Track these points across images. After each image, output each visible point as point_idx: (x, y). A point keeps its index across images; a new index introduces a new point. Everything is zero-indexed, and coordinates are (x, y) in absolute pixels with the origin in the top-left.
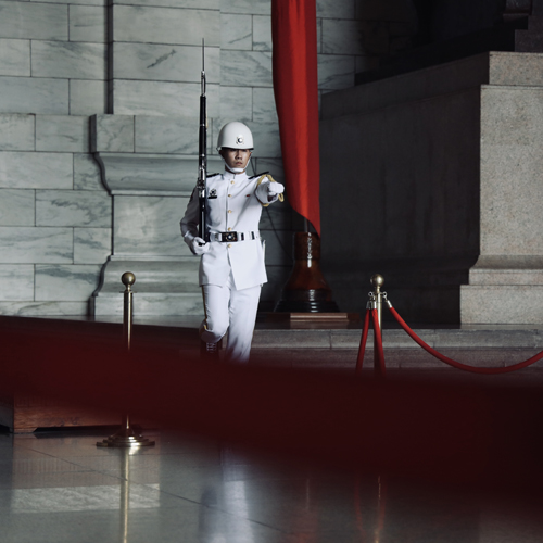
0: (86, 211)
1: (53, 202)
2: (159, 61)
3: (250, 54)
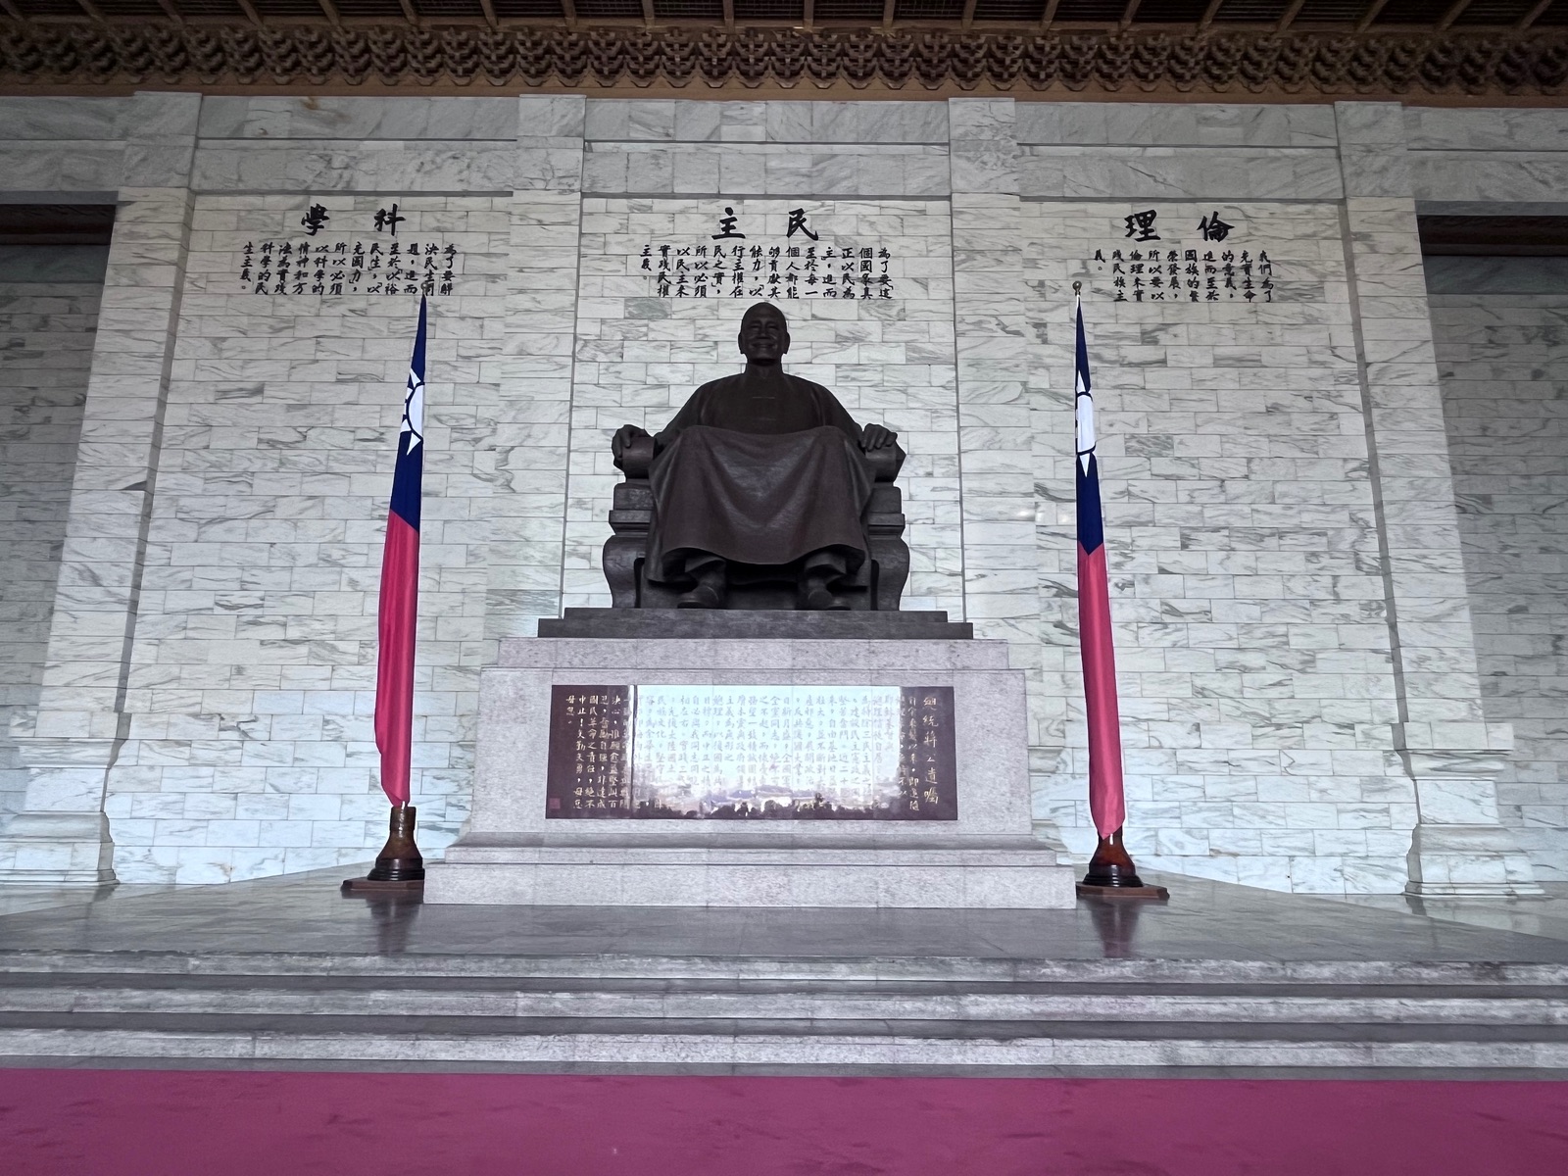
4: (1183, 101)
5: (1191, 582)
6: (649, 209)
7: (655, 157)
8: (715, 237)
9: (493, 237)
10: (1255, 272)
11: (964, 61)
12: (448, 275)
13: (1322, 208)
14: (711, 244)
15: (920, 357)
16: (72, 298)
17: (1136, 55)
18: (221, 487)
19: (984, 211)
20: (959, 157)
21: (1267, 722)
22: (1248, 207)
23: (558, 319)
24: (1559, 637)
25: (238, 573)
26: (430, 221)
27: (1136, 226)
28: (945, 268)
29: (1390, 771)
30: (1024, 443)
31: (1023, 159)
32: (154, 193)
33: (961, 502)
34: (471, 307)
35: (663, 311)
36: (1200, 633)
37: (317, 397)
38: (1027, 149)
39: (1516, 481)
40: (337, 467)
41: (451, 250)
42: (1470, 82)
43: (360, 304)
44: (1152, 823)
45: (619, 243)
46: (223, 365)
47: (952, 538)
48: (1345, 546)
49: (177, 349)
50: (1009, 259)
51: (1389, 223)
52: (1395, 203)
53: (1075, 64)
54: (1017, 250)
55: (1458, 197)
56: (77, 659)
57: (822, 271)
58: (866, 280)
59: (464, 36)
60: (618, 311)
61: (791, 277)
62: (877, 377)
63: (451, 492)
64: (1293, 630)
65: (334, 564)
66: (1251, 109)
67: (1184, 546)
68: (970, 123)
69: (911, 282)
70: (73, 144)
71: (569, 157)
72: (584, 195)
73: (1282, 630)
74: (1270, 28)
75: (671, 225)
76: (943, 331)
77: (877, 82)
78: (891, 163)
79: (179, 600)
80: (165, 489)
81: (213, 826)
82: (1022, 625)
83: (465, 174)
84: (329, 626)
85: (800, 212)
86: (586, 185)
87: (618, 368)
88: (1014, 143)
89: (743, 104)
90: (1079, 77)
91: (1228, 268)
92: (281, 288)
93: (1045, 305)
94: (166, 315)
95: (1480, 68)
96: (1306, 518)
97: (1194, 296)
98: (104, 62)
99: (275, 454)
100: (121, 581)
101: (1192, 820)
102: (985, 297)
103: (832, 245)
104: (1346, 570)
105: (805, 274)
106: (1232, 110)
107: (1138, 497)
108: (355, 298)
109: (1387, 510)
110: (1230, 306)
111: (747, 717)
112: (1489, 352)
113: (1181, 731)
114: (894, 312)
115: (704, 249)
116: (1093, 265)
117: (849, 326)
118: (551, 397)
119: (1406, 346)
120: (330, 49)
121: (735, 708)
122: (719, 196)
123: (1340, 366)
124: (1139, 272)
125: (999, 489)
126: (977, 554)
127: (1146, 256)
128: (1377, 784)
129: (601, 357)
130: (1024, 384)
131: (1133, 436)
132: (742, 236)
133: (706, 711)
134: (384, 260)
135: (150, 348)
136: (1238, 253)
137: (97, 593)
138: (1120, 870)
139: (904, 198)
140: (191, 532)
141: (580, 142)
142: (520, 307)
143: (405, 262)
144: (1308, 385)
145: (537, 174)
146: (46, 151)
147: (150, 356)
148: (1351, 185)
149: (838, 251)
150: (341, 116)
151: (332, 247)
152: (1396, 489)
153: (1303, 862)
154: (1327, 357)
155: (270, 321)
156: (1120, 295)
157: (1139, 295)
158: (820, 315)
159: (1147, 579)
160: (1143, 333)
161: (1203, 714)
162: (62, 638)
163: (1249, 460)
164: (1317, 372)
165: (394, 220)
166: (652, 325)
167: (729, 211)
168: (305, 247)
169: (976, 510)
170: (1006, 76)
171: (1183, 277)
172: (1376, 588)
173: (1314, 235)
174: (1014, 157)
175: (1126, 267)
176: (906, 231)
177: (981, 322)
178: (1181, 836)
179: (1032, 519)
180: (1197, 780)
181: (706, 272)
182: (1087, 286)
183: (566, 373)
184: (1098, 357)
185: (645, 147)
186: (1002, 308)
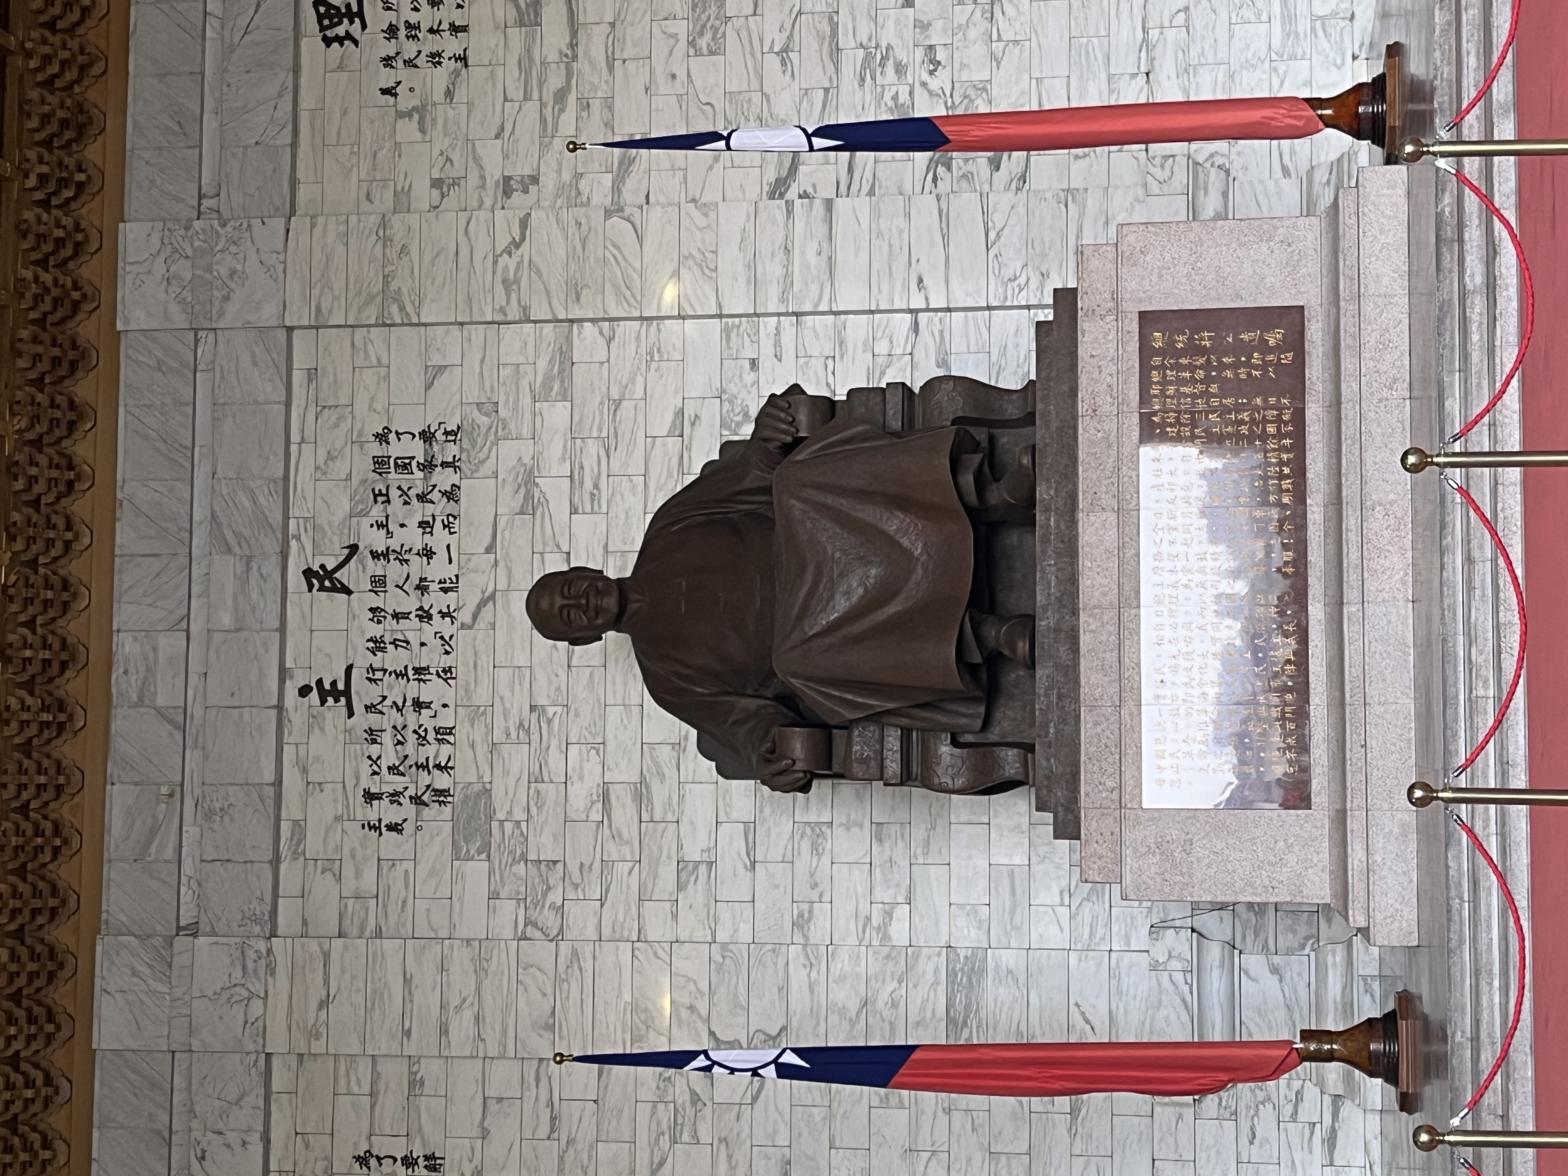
0: (1261, 1107)
1: (1251, 1143)
2: (1088, 1022)
3: (1073, 908)
6: (299, 828)
8: (351, 714)
9: (342, 1089)
12: (409, 1162)
14: (362, 720)
15: (560, 379)
17: (51, 26)
19: (316, 275)
20: (221, 314)
23: (494, 966)
27: (340, 31)
30: (706, 215)
31: (226, 214)
33: (797, 314)
34: (465, 1120)
35: (478, 795)
38: (206, 203)
41: (363, 1159)
45: (358, 874)
47: (857, 328)
50: (399, 238)
53: (64, 124)
54: (384, 224)
57: (414, 538)
58: (428, 466)
60: (476, 869)
61: (422, 587)
62: (593, 448)
63: (782, 1139)
68: (163, 297)
69: (431, 392)
71: (208, 959)
72: (273, 934)
75: (328, 787)
76: (516, 342)
77: (83, 448)
78: (228, 427)
82: (998, 219)
83: (233, 1138)
85: (308, 574)
86: (257, 929)
87: (573, 867)
88: (197, 225)
90: (81, 119)
93: (473, 180)
102: (463, 274)
103: (366, 522)
105: (417, 565)
107: (790, 37)
111: (1180, 564)
114: (484, 420)
115: (370, 731)
116: (405, 101)
117: (507, 492)
118: (627, 975)
121: (1168, 578)
122: (280, 707)
124: (417, 27)
125: (780, 256)
126: (885, 288)
127: (391, 16)
129: (555, 897)
131: (691, 43)
132: (349, 669)
133: (1172, 614)
138: (1366, 104)
139: (288, 404)
141: (181, 942)
142: (472, 1032)
145: (238, 1011)
149: (377, 512)
156: (457, 59)
157: (455, 29)
158: (487, 540)
159: (922, 26)
160: (522, 24)
166: (501, 816)
167: (304, 691)
169: (814, 289)
170: (79, 237)
174: (223, 225)
175: (410, 49)
176: (344, 400)
177: (504, 281)
179: (829, 204)
181: (412, 727)
182: (443, 112)
183: (588, 949)
184: (561, 96)
185: (191, 833)
186: (482, 247)
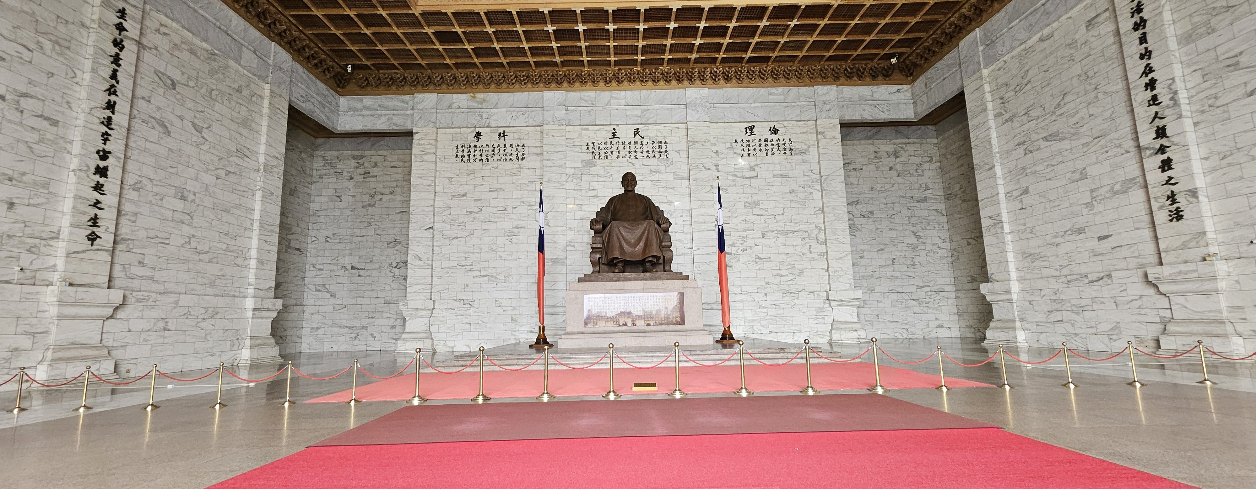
4: (764, 87)
5: (765, 248)
6: (587, 130)
7: (589, 112)
8: (610, 139)
9: (538, 141)
10: (787, 145)
11: (691, 76)
12: (523, 154)
13: (809, 123)
14: (609, 141)
15: (678, 178)
16: (385, 156)
17: (748, 72)
18: (456, 227)
19: (698, 128)
20: (690, 109)
21: (788, 292)
22: (785, 123)
23: (561, 169)
24: (894, 259)
25: (463, 255)
26: (516, 136)
27: (748, 131)
28: (685, 147)
29: (825, 306)
30: (711, 206)
31: (710, 109)
32: (425, 129)
34: (531, 165)
35: (595, 164)
36: (767, 265)
37: (483, 197)
38: (712, 105)
39: (882, 206)
40: (492, 220)
41: (523, 145)
42: (860, 77)
43: (496, 165)
44: (751, 324)
45: (579, 141)
46: (452, 187)
47: (689, 236)
48: (814, 235)
49: (437, 182)
50: (706, 144)
51: (831, 128)
52: (833, 121)
53: (728, 76)
54: (709, 140)
55: (854, 118)
56: (417, 284)
57: (645, 150)
58: (660, 152)
59: (524, 73)
60: (579, 165)
61: (635, 151)
62: (664, 185)
63: (529, 227)
64: (797, 263)
65: (494, 251)
66: (787, 89)
67: (763, 237)
68: (693, 97)
69: (675, 152)
70: (395, 112)
71: (561, 113)
72: (566, 125)
73: (793, 263)
74: (791, 64)
75: (595, 135)
76: (686, 167)
77: (662, 83)
78: (667, 111)
79: (446, 264)
80: (438, 229)
81: (464, 333)
82: (712, 264)
83: (527, 119)
84: (494, 271)
85: (638, 129)
86: (567, 122)
87: (580, 184)
88: (708, 103)
89: (618, 92)
90: (729, 79)
91: (778, 144)
92: (469, 160)
93: (718, 158)
94: (434, 171)
95: (863, 73)
96: (802, 227)
97: (767, 154)
98: (403, 83)
99: (472, 216)
100: (428, 259)
101: (763, 323)
102: (698, 157)
103: (648, 140)
104: (813, 243)
105: (639, 150)
106: (780, 89)
108: (493, 163)
109: (826, 224)
110: (779, 157)
112: (875, 161)
113: (761, 295)
114: (669, 162)
115: (607, 143)
116: (734, 144)
117: (655, 167)
119: (834, 170)
120: (479, 77)
122: (610, 125)
123: (814, 176)
124: (749, 146)
125: (703, 221)
127: (751, 141)
128: (821, 310)
129: (575, 180)
130: (711, 186)
131: (747, 202)
132: (619, 138)
134: (502, 149)
135: (429, 182)
136: (781, 139)
137: (421, 263)
138: (728, 336)
139: (672, 123)
140: (448, 242)
141: (564, 107)
142: (548, 165)
143: (509, 150)
144: (803, 183)
145: (551, 119)
146: (385, 115)
147: (429, 185)
148: (818, 115)
149: (650, 142)
150: (484, 101)
151: (484, 146)
152: (830, 217)
153: (798, 334)
154: (809, 173)
155: (467, 172)
156: (743, 154)
157: (749, 154)
158: (645, 164)
159: (751, 248)
160: (750, 167)
161: (768, 290)
162: (411, 277)
163: (784, 209)
164: (806, 178)
165: (504, 136)
166: (590, 169)
167: (614, 129)
168: (475, 146)
170: (705, 80)
171: (763, 147)
172: (823, 248)
173: (807, 132)
174: (708, 109)
175: (745, 145)
176: (673, 135)
177: (697, 166)
178: (760, 327)
179: (714, 230)
180: (765, 310)
181: (608, 151)
182: (732, 152)
183: (564, 187)
184: (736, 176)
185: (586, 108)
186: (704, 161)
